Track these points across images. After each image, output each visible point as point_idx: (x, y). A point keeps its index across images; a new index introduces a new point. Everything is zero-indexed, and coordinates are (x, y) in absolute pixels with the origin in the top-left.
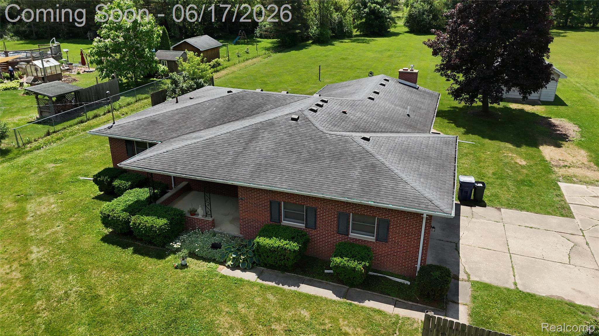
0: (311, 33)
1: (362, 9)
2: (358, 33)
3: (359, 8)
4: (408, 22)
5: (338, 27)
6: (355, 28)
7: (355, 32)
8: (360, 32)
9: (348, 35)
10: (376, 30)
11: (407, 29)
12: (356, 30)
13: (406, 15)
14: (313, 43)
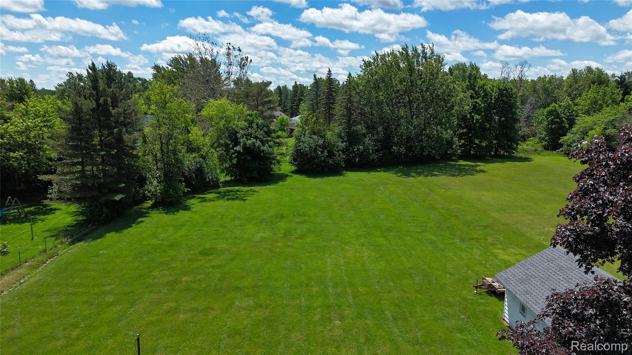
0: (149, 192)
1: (231, 146)
2: (228, 178)
3: (226, 145)
4: (295, 160)
5: (196, 175)
6: (222, 172)
7: (223, 178)
8: (231, 176)
9: (213, 186)
10: (255, 174)
11: (293, 168)
12: (224, 174)
13: (291, 151)
14: (153, 207)
